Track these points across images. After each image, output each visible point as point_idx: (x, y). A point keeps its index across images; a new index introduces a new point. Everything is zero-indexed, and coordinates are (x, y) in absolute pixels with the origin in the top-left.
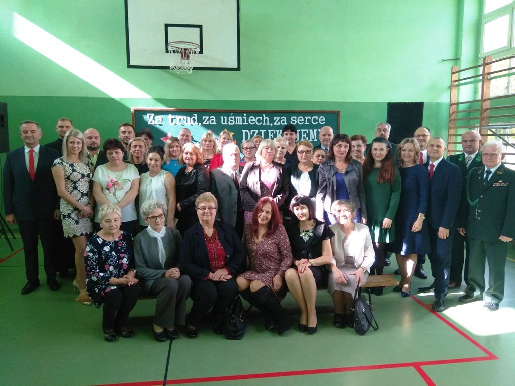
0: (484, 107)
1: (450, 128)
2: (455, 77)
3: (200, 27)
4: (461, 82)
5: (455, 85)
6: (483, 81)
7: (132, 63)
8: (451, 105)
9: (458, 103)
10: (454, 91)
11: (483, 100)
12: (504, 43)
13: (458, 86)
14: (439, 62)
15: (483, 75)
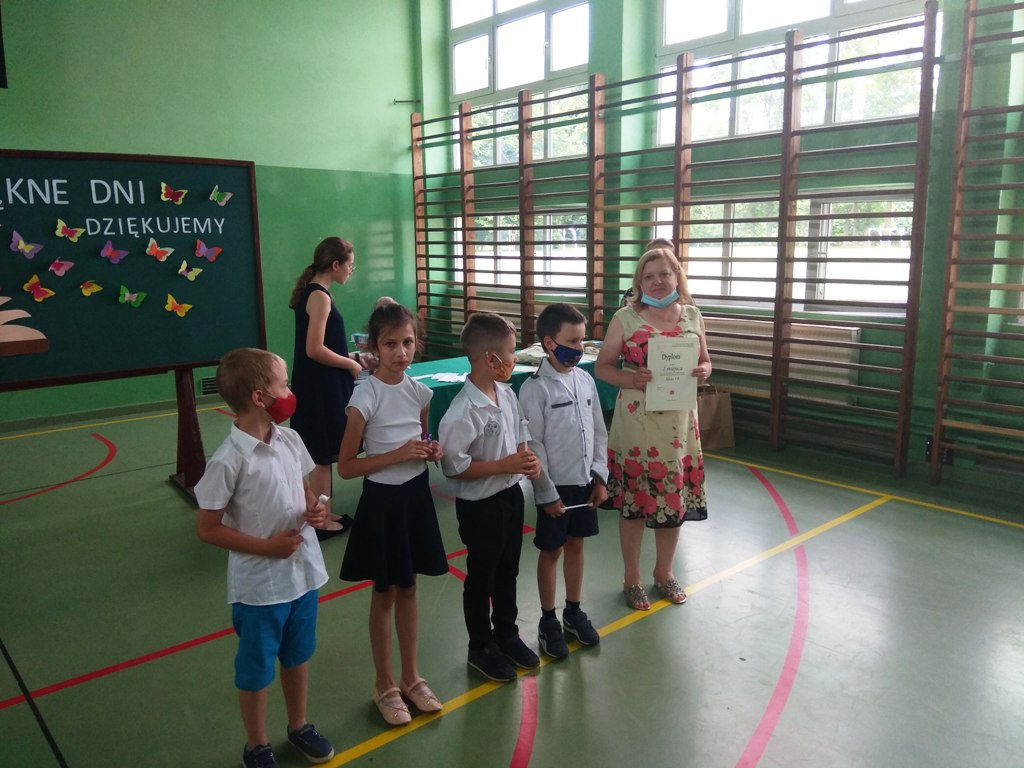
0: (466, 184)
1: (416, 218)
2: (417, 132)
4: (427, 141)
5: (418, 146)
6: (461, 141)
8: (415, 178)
9: (425, 177)
10: (418, 158)
11: (463, 173)
13: (424, 146)
14: (390, 104)
15: (461, 132)
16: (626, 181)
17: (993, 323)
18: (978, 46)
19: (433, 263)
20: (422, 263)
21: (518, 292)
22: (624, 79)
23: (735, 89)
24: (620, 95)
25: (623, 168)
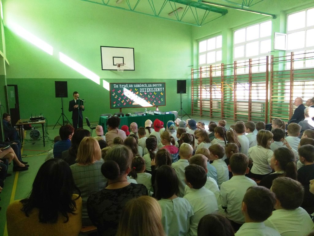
1: (192, 86)
2: (192, 71)
3: (123, 58)
5: (192, 73)
6: (200, 73)
7: (103, 69)
8: (192, 79)
9: (194, 79)
11: (200, 79)
13: (193, 74)
14: (188, 67)
15: (200, 71)
19: (195, 94)
20: (193, 94)
21: (209, 99)
22: (227, 64)
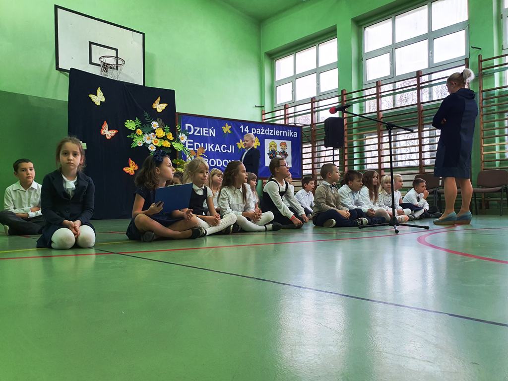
2: (264, 117)
3: (117, 50)
6: (285, 119)
7: (60, 67)
12: (290, 98)
14: (253, 107)
16: (355, 125)
17: (497, 157)
18: (483, 71)
22: (353, 91)
23: (394, 93)
24: (352, 97)
25: (354, 121)
